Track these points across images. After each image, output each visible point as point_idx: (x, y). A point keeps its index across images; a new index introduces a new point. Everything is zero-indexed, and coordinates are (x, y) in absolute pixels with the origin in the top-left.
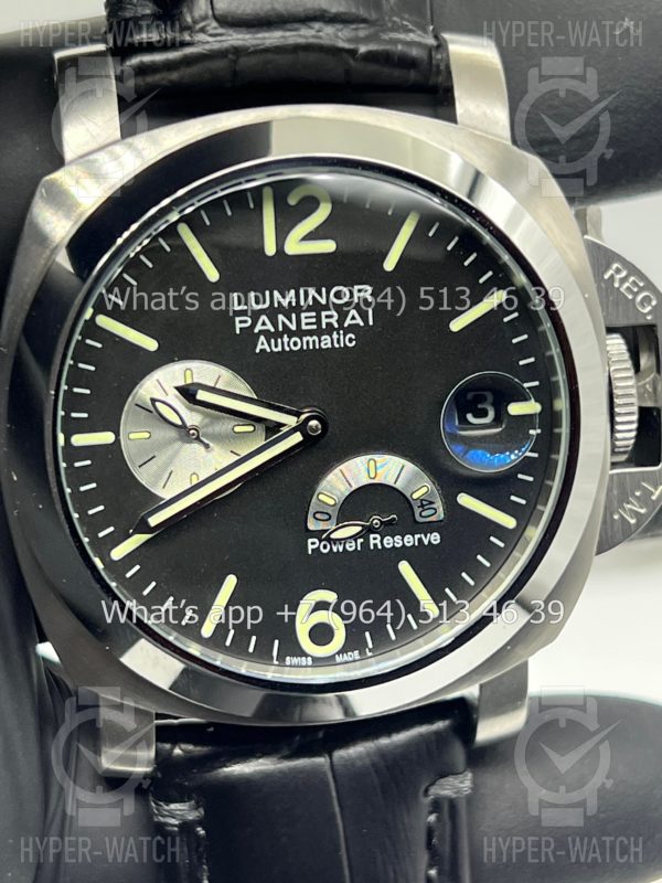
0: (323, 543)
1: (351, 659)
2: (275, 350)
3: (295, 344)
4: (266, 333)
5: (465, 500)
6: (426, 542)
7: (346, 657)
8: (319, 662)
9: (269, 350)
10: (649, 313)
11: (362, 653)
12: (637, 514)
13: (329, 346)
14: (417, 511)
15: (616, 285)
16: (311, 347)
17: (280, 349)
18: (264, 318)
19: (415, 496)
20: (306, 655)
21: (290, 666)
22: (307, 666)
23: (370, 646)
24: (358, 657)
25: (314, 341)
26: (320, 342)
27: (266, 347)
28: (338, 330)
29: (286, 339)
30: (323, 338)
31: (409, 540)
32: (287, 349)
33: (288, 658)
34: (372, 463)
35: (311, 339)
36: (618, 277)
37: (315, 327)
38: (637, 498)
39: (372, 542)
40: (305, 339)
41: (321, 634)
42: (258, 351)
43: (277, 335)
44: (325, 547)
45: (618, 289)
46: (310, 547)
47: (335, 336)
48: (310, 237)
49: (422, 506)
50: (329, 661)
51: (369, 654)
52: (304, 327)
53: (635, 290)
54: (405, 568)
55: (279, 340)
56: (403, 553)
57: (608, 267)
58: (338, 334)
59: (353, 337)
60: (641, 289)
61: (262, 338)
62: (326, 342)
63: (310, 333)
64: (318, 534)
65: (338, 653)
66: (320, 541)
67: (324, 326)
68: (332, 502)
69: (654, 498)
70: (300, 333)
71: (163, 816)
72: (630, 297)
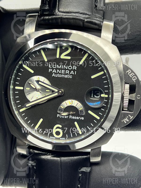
0: (60, 116)
1: (63, 139)
2: (56, 76)
3: (60, 76)
4: (55, 73)
5: (90, 112)
6: (81, 119)
7: (62, 139)
8: (56, 138)
9: (55, 76)
10: (135, 81)
11: (65, 138)
12: (127, 121)
13: (67, 77)
14: (80, 112)
15: (129, 74)
16: (63, 77)
17: (57, 76)
18: (55, 70)
19: (80, 109)
20: (54, 137)
21: (51, 138)
22: (54, 139)
23: (67, 137)
24: (64, 139)
25: (64, 76)
26: (65, 76)
27: (54, 75)
28: (69, 74)
29: (58, 74)
30: (66, 75)
31: (77, 118)
32: (58, 76)
33: (51, 137)
34: (72, 101)
35: (63, 75)
36: (129, 72)
37: (64, 73)
38: (127, 118)
39: (70, 117)
40: (62, 75)
41: (58, 133)
42: (52, 76)
43: (57, 73)
44: (61, 116)
45: (129, 75)
46: (58, 116)
47: (68, 75)
48: (66, 55)
49: (81, 112)
50: (59, 139)
51: (67, 139)
52: (62, 73)
53: (132, 76)
54: (76, 123)
55: (57, 75)
56: (76, 120)
57: (127, 70)
58: (69, 75)
59: (72, 76)
60: (134, 76)
61: (54, 74)
62: (66, 76)
63: (63, 74)
64: (59, 113)
65: (61, 138)
66: (60, 115)
67: (66, 73)
68: (63, 108)
69: (131, 119)
70: (61, 74)
71: (29, 163)
72: (131, 77)
